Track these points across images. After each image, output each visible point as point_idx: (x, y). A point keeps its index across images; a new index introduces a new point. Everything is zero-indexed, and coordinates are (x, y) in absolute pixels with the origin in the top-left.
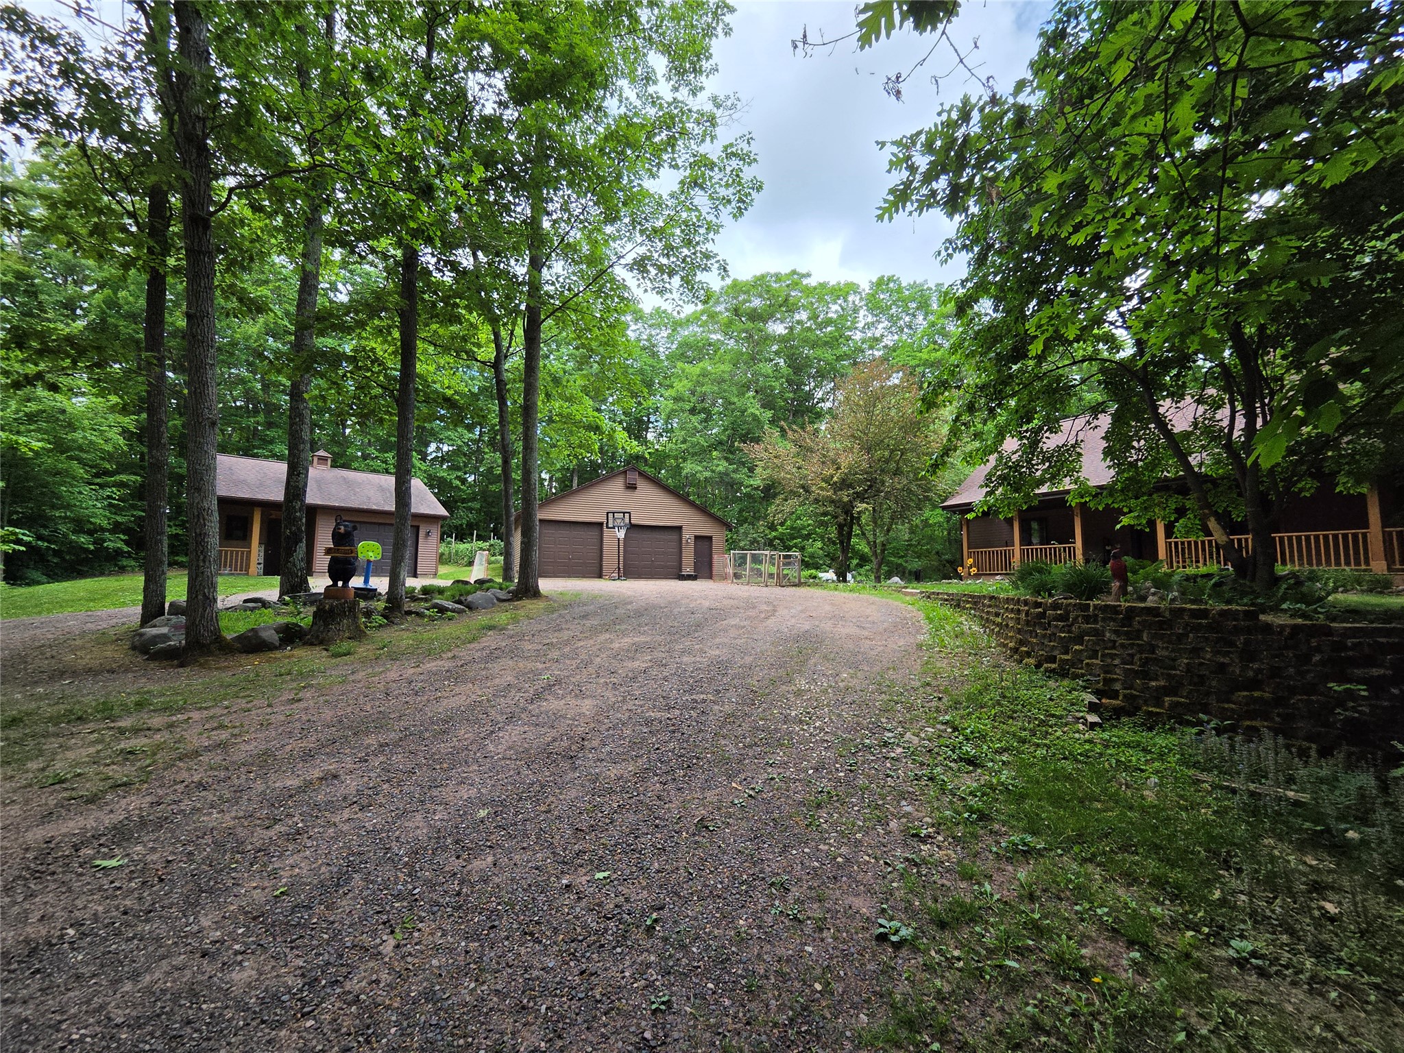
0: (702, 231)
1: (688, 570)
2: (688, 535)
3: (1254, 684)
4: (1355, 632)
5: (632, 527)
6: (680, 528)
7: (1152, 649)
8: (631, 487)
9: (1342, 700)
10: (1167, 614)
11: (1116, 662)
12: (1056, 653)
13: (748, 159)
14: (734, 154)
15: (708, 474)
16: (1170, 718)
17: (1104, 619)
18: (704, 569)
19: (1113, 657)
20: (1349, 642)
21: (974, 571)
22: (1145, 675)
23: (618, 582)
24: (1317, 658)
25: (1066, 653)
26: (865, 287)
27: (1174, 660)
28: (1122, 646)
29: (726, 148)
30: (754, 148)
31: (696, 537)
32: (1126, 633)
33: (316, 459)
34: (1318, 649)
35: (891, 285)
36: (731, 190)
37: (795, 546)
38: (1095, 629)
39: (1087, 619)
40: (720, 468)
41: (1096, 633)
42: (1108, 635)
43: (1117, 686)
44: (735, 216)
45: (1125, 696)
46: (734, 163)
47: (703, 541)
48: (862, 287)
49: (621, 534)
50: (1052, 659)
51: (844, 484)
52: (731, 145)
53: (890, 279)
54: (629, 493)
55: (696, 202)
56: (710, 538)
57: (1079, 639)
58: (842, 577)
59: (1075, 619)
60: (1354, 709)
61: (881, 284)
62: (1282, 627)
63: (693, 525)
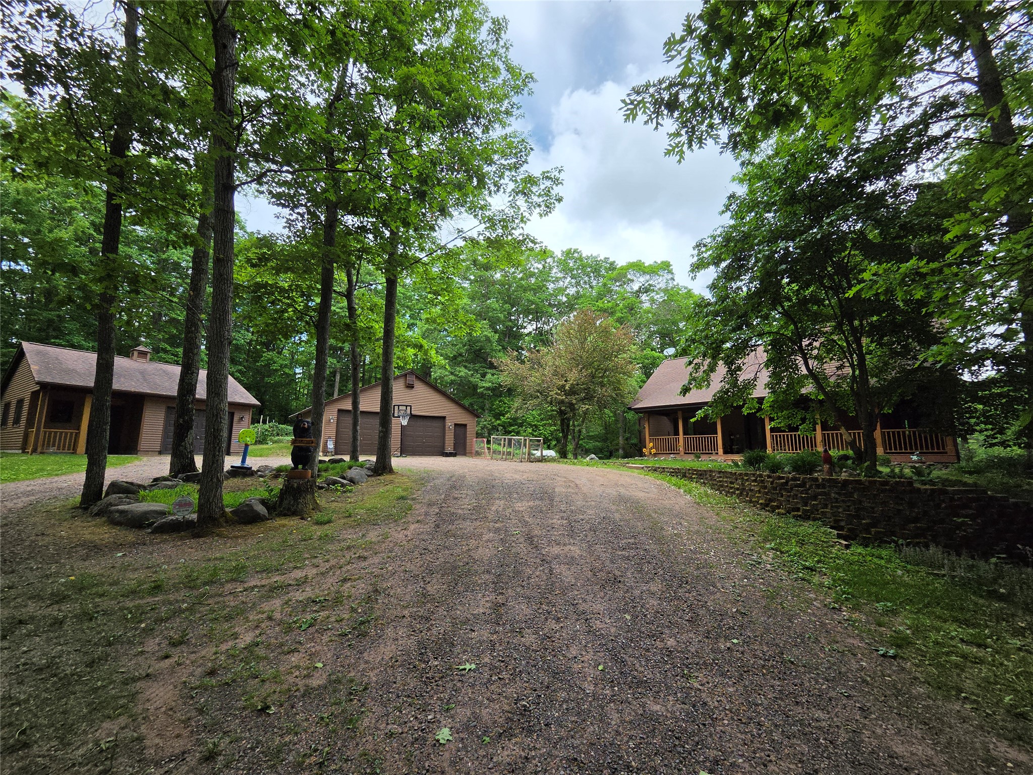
0: (517, 221)
1: (449, 449)
2: (449, 424)
3: (916, 520)
4: (959, 492)
5: (413, 417)
6: (444, 418)
7: (860, 502)
8: (410, 387)
9: (959, 526)
10: (867, 484)
11: (840, 510)
12: (799, 506)
13: (557, 182)
14: (547, 177)
15: (452, 377)
16: (876, 540)
17: (830, 486)
18: (460, 449)
19: (838, 507)
20: (956, 497)
21: (653, 451)
22: (858, 517)
23: (401, 458)
24: (943, 505)
25: (806, 506)
26: (558, 254)
27: (873, 508)
28: (843, 501)
29: (544, 173)
30: (562, 176)
31: (456, 425)
32: (844, 494)
33: (136, 353)
34: (943, 501)
35: (576, 255)
36: (541, 199)
37: (513, 431)
38: (824, 492)
39: (818, 486)
40: (462, 374)
41: (827, 494)
42: (833, 495)
43: (843, 524)
44: (541, 215)
45: (849, 529)
46: (548, 183)
47: (460, 427)
48: (556, 253)
49: (405, 422)
50: (798, 510)
51: (572, 392)
52: (548, 172)
53: (575, 251)
54: (408, 391)
55: (518, 203)
56: (465, 425)
57: (815, 498)
58: (563, 454)
59: (811, 486)
60: (965, 531)
61: (569, 253)
62: (926, 490)
63: (453, 415)
